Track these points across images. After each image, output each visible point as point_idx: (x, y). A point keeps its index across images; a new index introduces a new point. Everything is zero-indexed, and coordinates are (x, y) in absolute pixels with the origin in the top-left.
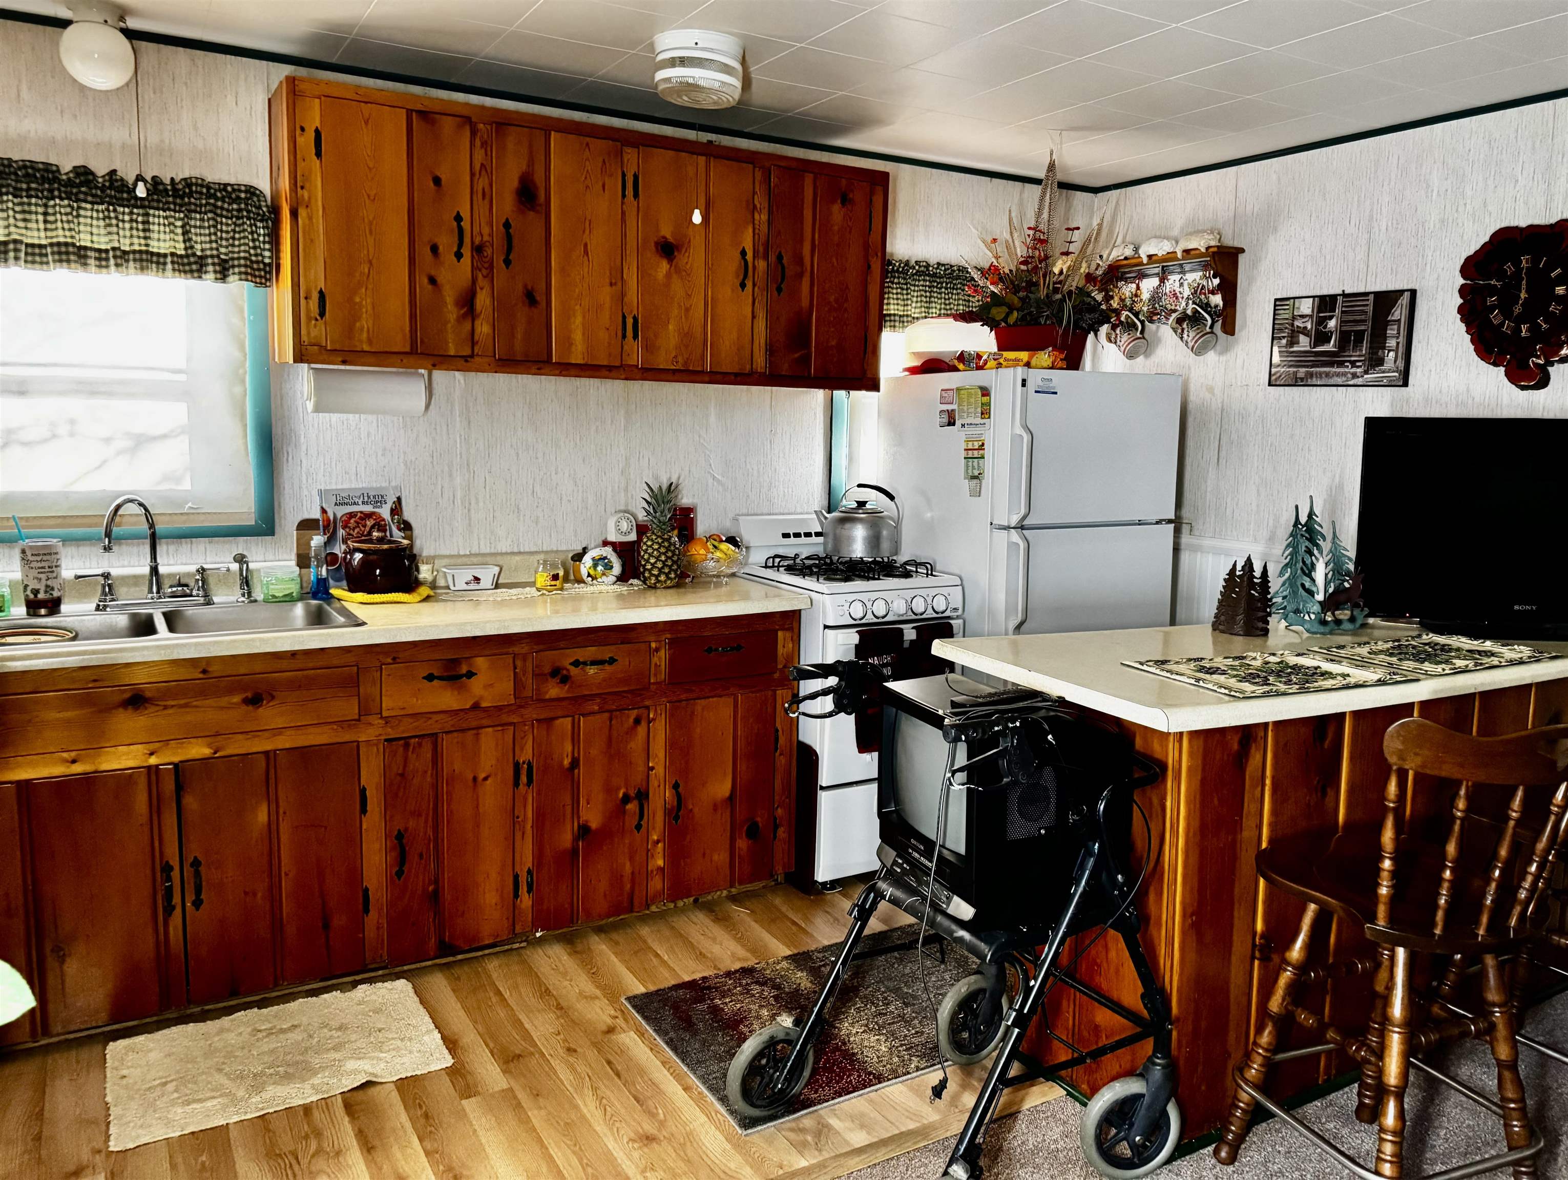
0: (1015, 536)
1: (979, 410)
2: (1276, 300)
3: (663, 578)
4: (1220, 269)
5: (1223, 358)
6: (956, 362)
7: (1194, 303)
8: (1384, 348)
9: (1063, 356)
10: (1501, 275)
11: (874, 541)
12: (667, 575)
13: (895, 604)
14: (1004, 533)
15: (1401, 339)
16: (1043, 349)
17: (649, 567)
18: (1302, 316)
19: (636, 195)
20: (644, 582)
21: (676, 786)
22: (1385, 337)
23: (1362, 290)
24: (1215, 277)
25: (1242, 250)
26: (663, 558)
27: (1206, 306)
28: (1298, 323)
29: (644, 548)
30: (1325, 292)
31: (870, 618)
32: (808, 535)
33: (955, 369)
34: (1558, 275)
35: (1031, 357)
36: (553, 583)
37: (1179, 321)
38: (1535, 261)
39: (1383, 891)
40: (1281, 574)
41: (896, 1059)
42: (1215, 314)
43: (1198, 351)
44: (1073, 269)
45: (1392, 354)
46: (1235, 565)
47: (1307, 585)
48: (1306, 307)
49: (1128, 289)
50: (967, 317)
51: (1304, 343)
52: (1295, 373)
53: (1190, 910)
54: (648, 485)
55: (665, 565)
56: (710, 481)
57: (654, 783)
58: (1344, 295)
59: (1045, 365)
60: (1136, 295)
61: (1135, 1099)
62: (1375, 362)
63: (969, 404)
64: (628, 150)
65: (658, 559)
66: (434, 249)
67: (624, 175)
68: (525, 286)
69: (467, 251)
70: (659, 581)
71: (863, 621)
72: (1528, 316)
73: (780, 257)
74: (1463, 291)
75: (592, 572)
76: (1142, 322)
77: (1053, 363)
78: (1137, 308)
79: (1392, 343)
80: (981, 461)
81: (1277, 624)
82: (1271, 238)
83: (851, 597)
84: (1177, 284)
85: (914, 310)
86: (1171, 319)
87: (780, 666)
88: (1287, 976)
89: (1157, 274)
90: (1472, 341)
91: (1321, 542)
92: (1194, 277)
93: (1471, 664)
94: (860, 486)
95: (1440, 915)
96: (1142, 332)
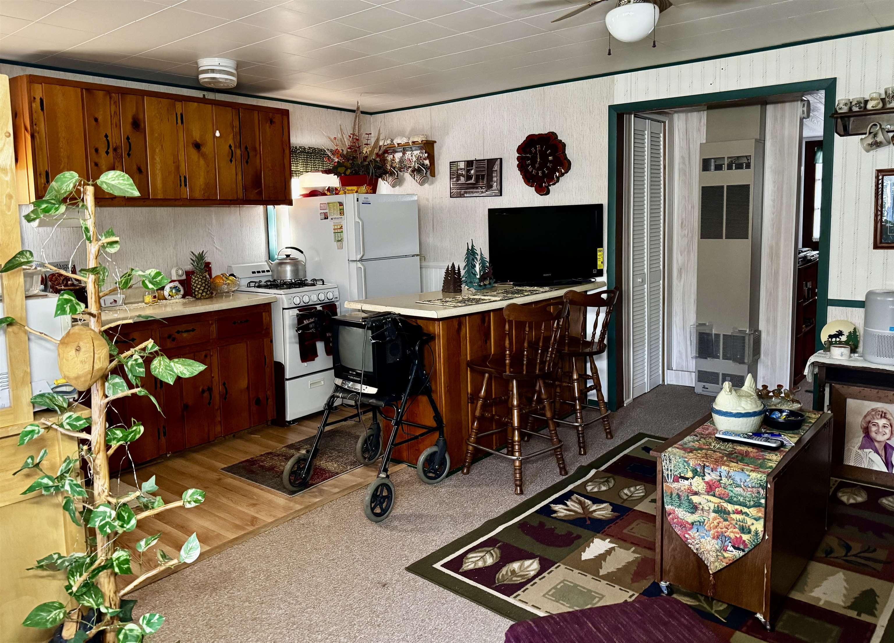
0: (359, 265)
1: (339, 212)
2: (450, 162)
3: (204, 294)
4: (427, 150)
5: (432, 187)
6: (326, 192)
7: (418, 164)
8: (492, 181)
9: (371, 188)
10: (531, 152)
11: (296, 272)
12: (206, 292)
13: (312, 297)
14: (355, 263)
15: (498, 178)
16: (362, 185)
17: (197, 289)
18: (461, 169)
19: (182, 122)
20: (195, 297)
21: (224, 384)
22: (492, 177)
23: (482, 158)
24: (425, 153)
25: (435, 142)
26: (204, 285)
27: (423, 165)
28: (460, 172)
29: (194, 281)
30: (469, 159)
31: (302, 304)
32: (263, 272)
33: (325, 194)
34: (549, 153)
35: (358, 189)
36: (154, 300)
37: (413, 171)
38: (542, 147)
39: (507, 362)
40: (464, 269)
41: (341, 468)
42: (427, 168)
43: (422, 184)
44: (371, 152)
45: (495, 183)
46: (448, 267)
47: (473, 272)
48: (462, 165)
49: (390, 157)
50: (327, 172)
51: (462, 179)
52: (460, 192)
53: (446, 385)
54: (192, 253)
55: (205, 288)
56: (215, 249)
57: (214, 384)
58: (476, 160)
59: (364, 192)
60: (393, 160)
61: (434, 453)
62: (489, 187)
63: (334, 209)
64: (177, 103)
65: (201, 285)
66: (97, 150)
67: (176, 114)
68: (137, 166)
69: (111, 150)
70: (202, 296)
71: (299, 305)
72: (541, 168)
73: (246, 148)
74: (518, 159)
75: (171, 294)
76: (397, 171)
77: (367, 191)
78: (394, 165)
79: (495, 179)
80: (341, 234)
81: (464, 287)
82: (447, 137)
83: (294, 295)
84: (410, 155)
85: (300, 168)
86: (409, 170)
87: (265, 328)
88: (480, 402)
89: (401, 151)
90: (523, 178)
91: (477, 256)
92: (417, 152)
93: (530, 293)
94: (286, 248)
95: (525, 368)
96: (397, 176)
